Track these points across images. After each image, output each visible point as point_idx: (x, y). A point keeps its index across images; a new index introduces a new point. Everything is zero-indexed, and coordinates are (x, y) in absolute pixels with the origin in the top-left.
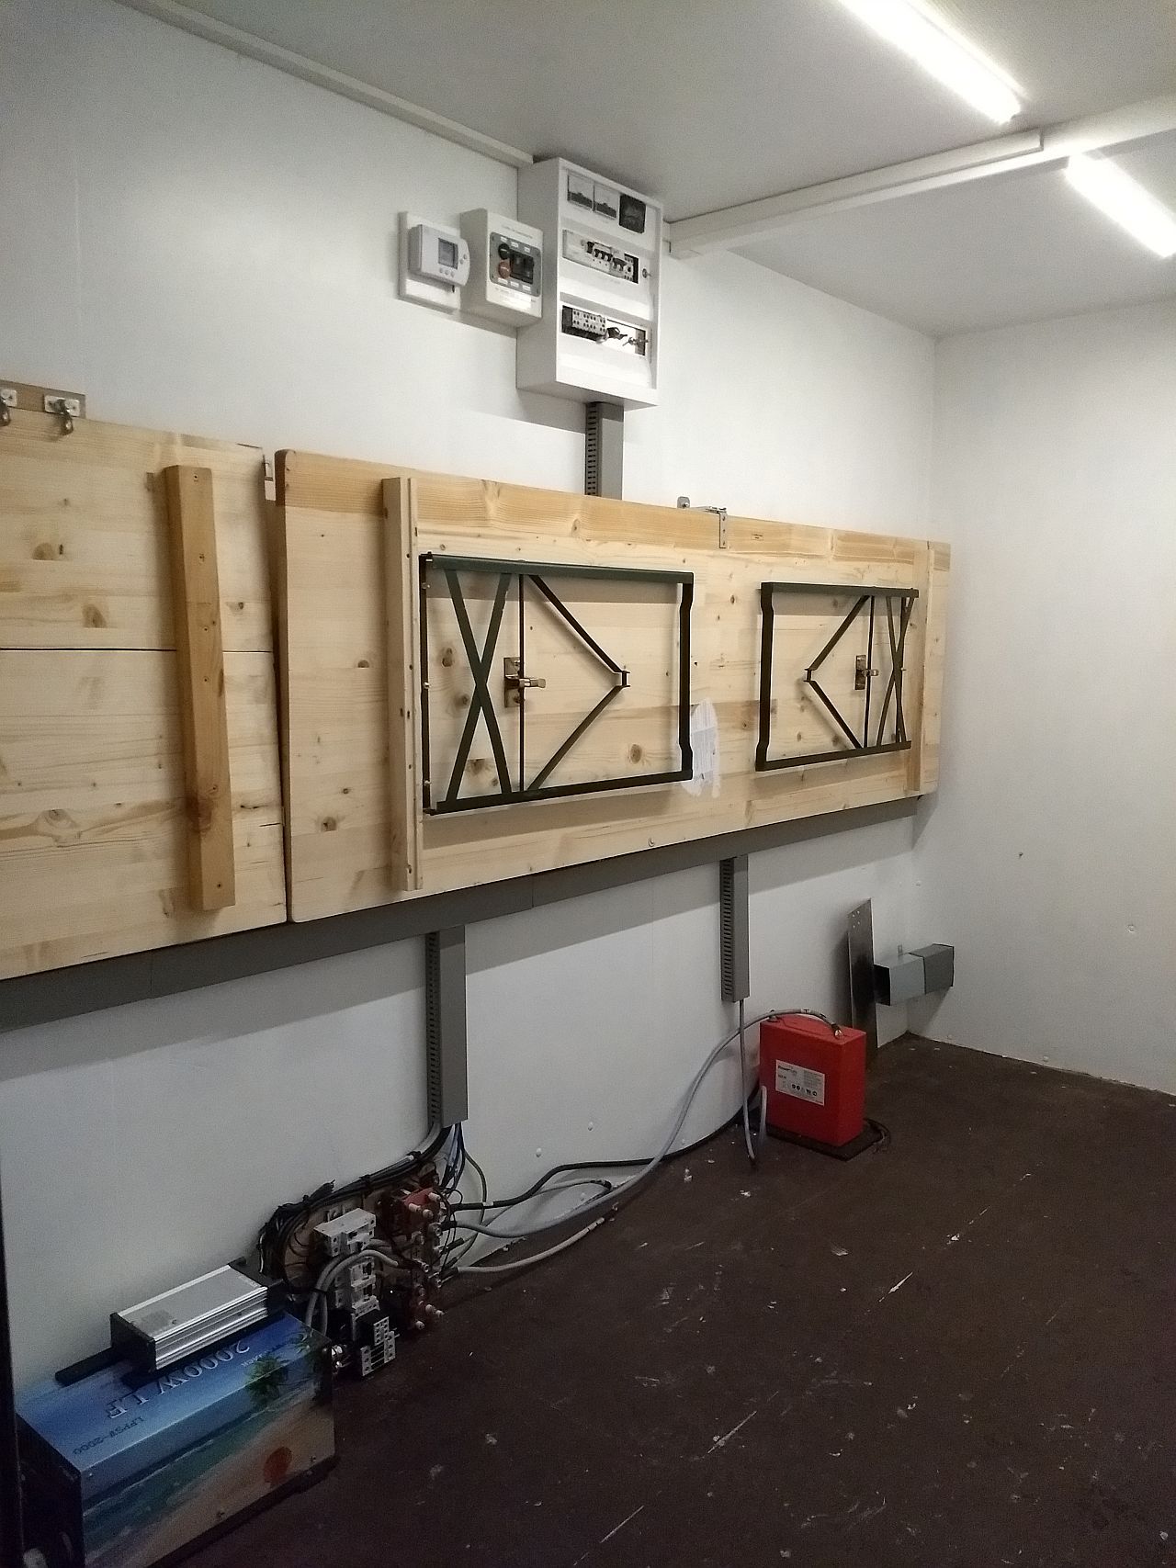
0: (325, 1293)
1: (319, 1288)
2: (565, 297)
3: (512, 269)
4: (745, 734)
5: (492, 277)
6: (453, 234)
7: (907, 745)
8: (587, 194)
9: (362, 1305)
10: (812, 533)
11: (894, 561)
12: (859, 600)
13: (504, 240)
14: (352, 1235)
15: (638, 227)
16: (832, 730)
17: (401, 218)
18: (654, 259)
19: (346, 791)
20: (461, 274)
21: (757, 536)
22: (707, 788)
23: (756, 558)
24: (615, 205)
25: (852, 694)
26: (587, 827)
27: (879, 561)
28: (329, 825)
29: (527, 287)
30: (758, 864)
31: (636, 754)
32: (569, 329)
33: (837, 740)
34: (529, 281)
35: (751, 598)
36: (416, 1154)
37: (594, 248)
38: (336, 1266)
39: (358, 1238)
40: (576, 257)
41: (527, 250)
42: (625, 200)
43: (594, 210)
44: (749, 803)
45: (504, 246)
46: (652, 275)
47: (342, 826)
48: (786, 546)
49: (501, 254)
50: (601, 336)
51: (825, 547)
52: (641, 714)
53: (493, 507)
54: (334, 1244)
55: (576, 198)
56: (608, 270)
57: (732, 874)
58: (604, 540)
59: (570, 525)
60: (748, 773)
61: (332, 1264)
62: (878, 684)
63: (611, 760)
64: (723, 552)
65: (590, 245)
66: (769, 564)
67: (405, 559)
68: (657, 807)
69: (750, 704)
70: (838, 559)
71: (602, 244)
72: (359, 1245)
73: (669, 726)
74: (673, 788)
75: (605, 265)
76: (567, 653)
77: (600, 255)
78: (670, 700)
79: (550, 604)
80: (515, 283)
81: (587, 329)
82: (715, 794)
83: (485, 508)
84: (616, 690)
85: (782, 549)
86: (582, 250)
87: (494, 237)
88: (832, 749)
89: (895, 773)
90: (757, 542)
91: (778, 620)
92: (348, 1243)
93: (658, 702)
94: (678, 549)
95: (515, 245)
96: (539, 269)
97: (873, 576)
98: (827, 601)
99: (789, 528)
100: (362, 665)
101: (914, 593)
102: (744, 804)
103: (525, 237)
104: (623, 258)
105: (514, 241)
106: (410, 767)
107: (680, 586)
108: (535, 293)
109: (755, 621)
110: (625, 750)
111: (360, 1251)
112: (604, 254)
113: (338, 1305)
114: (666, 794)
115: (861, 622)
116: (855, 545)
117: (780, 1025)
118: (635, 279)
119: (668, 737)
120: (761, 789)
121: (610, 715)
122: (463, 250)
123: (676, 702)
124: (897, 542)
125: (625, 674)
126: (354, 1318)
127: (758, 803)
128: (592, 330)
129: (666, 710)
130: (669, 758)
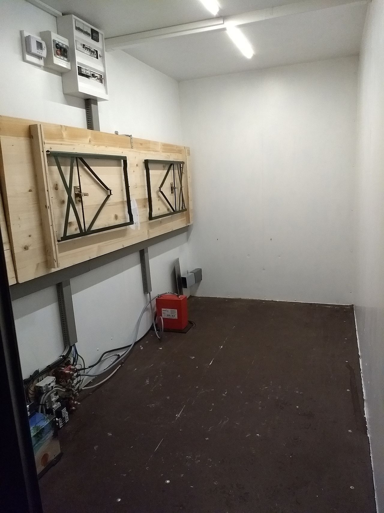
0: (44, 405)
1: (41, 403)
2: (79, 63)
3: (61, 53)
4: (145, 209)
5: (55, 55)
6: (39, 39)
7: (186, 210)
8: (81, 28)
9: (56, 406)
10: (155, 143)
11: (176, 153)
12: (170, 165)
13: (57, 42)
14: (49, 384)
15: (97, 40)
16: (166, 206)
17: (21, 33)
18: (103, 51)
19: (30, 236)
20: (44, 53)
21: (141, 144)
22: (137, 227)
23: (142, 151)
24: (90, 32)
25: (170, 195)
26: (105, 242)
27: (173, 153)
28: (26, 248)
29: (66, 59)
30: (151, 250)
31: (116, 217)
32: (81, 74)
33: (168, 209)
34: (66, 57)
35: (142, 165)
36: (63, 356)
37: (85, 46)
38: (45, 395)
39: (52, 385)
40: (80, 49)
41: (64, 46)
42: (92, 30)
43: (84, 33)
44: (148, 230)
45: (57, 44)
46: (103, 57)
47: (30, 248)
48: (149, 148)
49: (57, 47)
50: (90, 76)
51: (159, 148)
52: (116, 204)
53: (65, 134)
54: (44, 389)
55: (78, 29)
56: (89, 54)
57: (144, 254)
58: (99, 145)
59: (88, 140)
60: (147, 221)
61: (44, 395)
62: (177, 191)
63: (109, 220)
64: (132, 150)
65: (84, 45)
66: (145, 154)
67: (42, 153)
68: (123, 234)
69: (145, 199)
70: (163, 152)
71: (87, 45)
72: (52, 387)
73: (124, 207)
74: (128, 228)
75: (88, 52)
76: (93, 184)
77: (87, 49)
78: (123, 199)
79: (86, 167)
80: (62, 58)
81: (86, 74)
82: (139, 229)
83: (62, 134)
84: (108, 197)
85: (148, 149)
86: (81, 47)
87: (54, 41)
88: (167, 212)
89: (183, 219)
90: (141, 146)
91: (151, 172)
92: (49, 387)
93: (120, 200)
94: (120, 148)
95: (60, 44)
96: (69, 53)
97: (172, 157)
98: (161, 166)
99: (149, 142)
100: (30, 191)
101: (183, 163)
102: (147, 231)
103: (64, 41)
104: (93, 50)
105: (60, 43)
106: (51, 226)
107: (122, 161)
108: (68, 61)
109: (143, 172)
110: (113, 216)
111: (53, 389)
112: (88, 49)
113: (48, 408)
114: (126, 230)
115: (171, 172)
116: (167, 148)
117: (162, 298)
118: (97, 58)
119: (124, 211)
120: (151, 226)
121: (107, 205)
122: (44, 45)
123: (126, 199)
124: (177, 147)
125: (110, 191)
126: (54, 411)
127: (151, 231)
128: (87, 74)
129: (123, 202)
130: (125, 218)
